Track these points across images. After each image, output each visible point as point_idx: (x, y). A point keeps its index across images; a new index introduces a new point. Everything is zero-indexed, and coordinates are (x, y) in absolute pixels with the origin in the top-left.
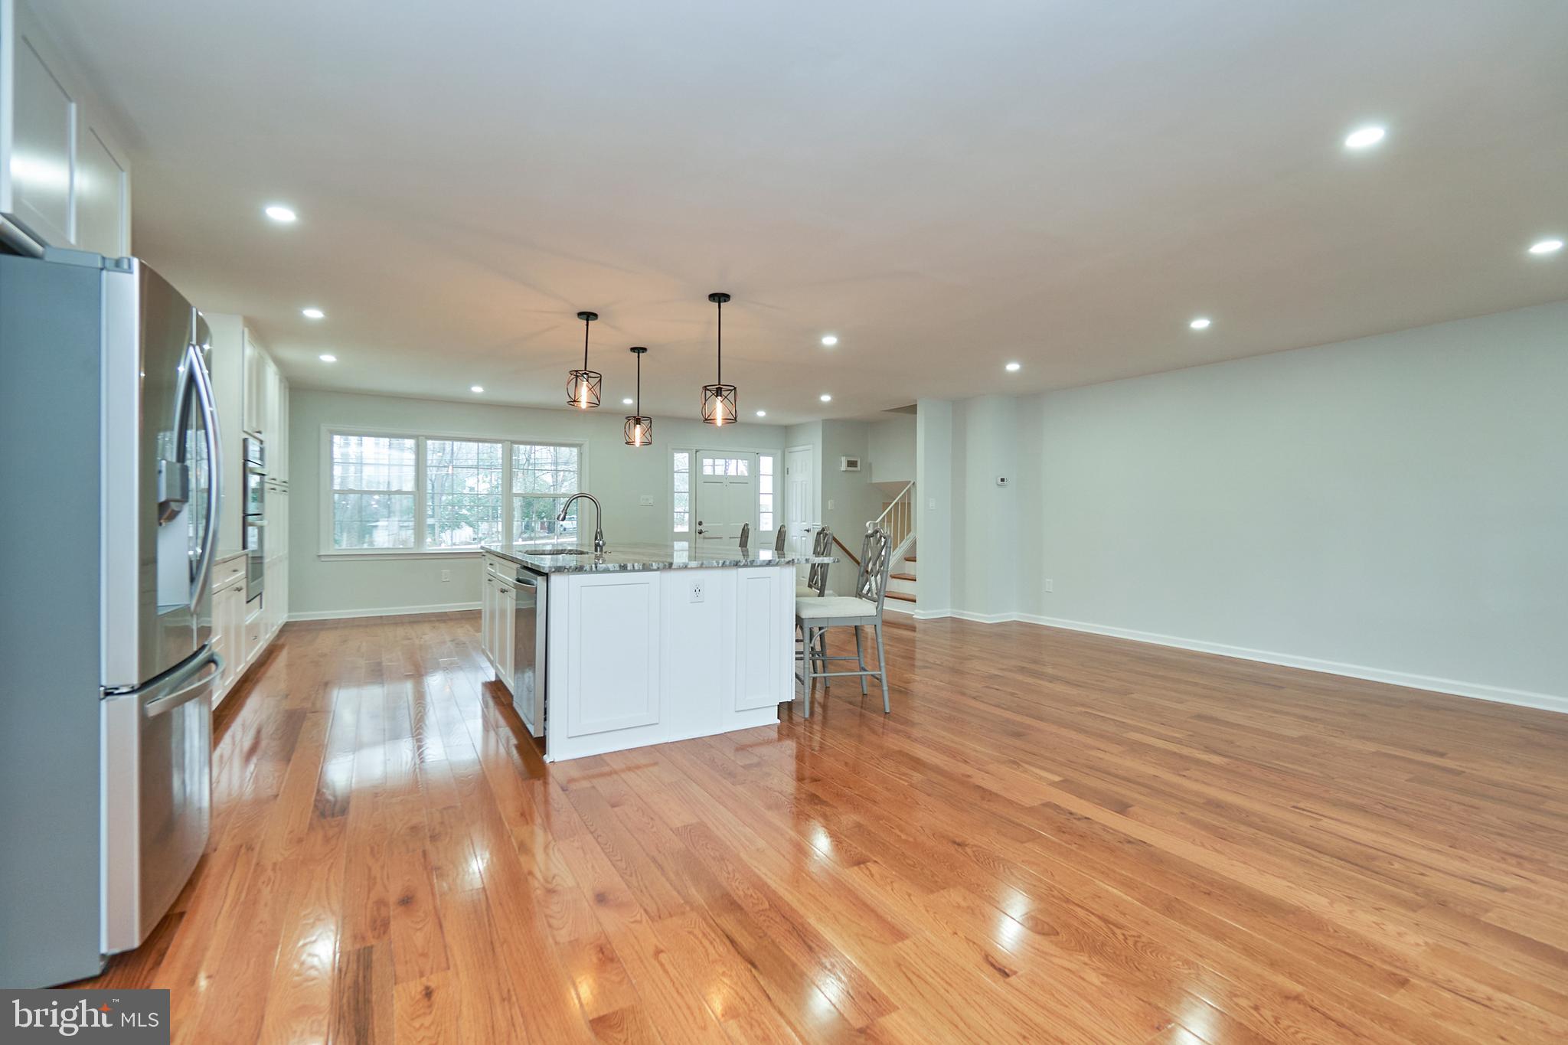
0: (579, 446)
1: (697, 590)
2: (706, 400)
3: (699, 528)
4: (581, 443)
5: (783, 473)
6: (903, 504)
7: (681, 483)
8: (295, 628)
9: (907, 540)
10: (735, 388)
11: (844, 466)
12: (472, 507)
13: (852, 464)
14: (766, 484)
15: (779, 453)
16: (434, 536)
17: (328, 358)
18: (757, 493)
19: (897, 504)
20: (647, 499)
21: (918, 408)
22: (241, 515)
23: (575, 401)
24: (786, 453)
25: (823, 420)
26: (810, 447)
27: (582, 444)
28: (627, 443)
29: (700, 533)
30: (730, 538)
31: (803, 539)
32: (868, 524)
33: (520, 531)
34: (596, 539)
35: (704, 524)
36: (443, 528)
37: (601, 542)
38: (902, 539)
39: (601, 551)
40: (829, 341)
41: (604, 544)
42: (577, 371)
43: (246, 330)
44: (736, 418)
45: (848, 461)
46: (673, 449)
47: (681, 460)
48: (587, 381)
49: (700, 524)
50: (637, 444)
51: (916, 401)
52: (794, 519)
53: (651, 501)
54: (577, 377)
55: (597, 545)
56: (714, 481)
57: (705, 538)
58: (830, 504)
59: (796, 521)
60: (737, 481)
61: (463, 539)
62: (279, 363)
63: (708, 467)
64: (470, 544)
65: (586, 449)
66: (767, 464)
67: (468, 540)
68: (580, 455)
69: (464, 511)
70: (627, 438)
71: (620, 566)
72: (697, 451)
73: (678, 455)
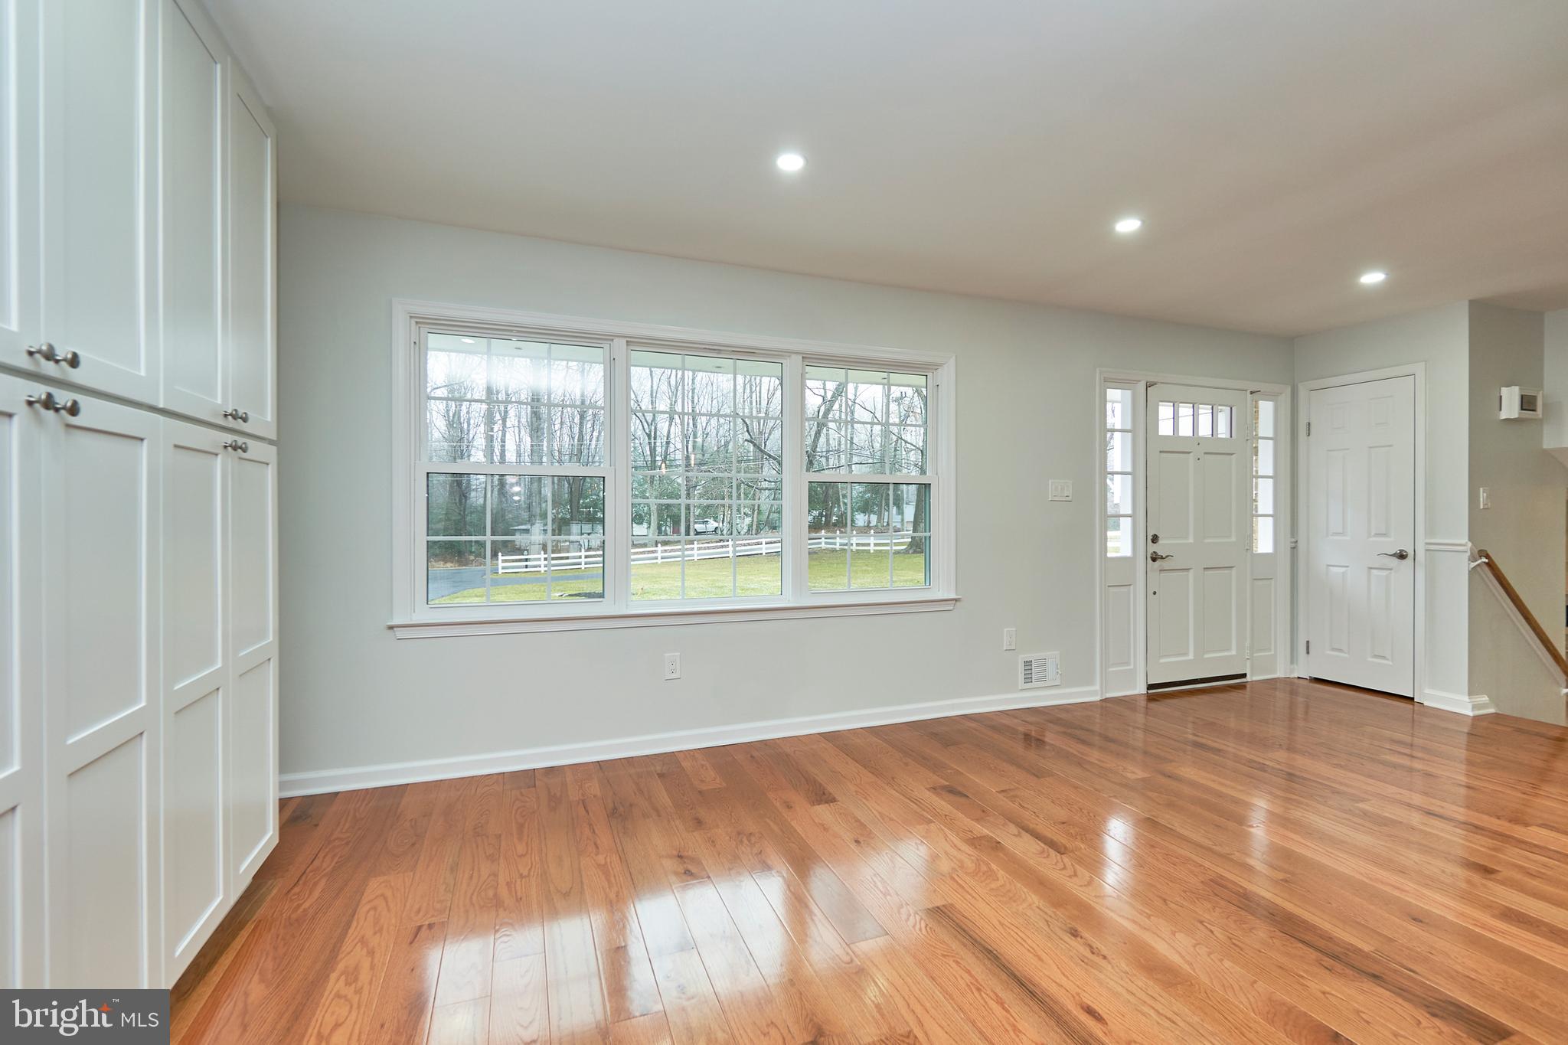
0: (933, 368)
3: (1153, 548)
4: (935, 366)
5: (1293, 433)
7: (1119, 454)
11: (1510, 410)
13: (1527, 403)
14: (1265, 458)
15: (1285, 398)
18: (1249, 475)
20: (1061, 489)
24: (1302, 391)
25: (1470, 302)
26: (1419, 368)
27: (941, 365)
29: (1154, 559)
31: (1374, 572)
35: (1161, 542)
45: (1523, 397)
46: (1104, 381)
49: (1155, 539)
52: (1335, 530)
53: (1069, 493)
56: (1176, 449)
57: (1162, 571)
58: (1483, 497)
60: (1213, 450)
63: (1166, 421)
66: (1266, 415)
72: (1149, 385)
73: (1113, 394)
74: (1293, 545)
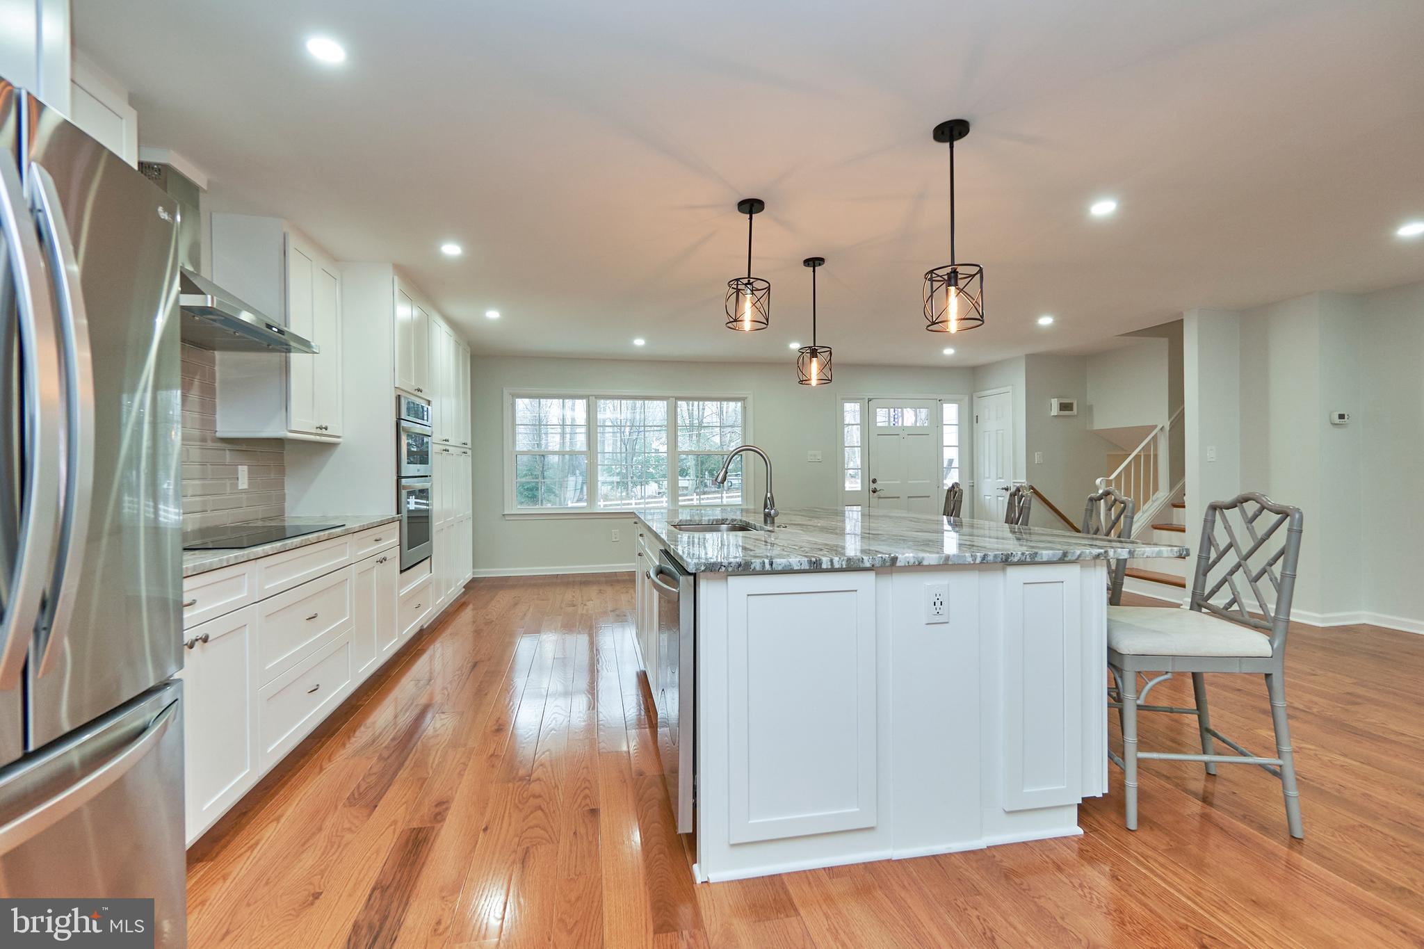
0: (743, 399)
1: (938, 603)
2: (932, 292)
3: (873, 486)
4: (745, 396)
5: (971, 421)
6: (1147, 457)
7: (853, 436)
8: (482, 584)
9: (1153, 501)
10: (981, 271)
11: (1055, 411)
12: (657, 466)
13: (1065, 407)
14: (951, 436)
15: (966, 398)
16: (627, 490)
17: (493, 314)
18: (939, 446)
19: (1137, 457)
20: (815, 456)
21: (1184, 322)
22: (395, 478)
23: (735, 321)
24: (975, 398)
25: (1027, 355)
26: (1009, 388)
27: (746, 398)
28: (801, 382)
29: (874, 492)
30: (909, 497)
31: (1000, 498)
32: (1098, 481)
33: (695, 486)
34: (765, 507)
35: (878, 482)
36: (635, 484)
37: (773, 512)
38: (1146, 500)
39: (773, 522)
40: (1103, 208)
41: (777, 514)
42: (737, 280)
43: (396, 278)
44: (982, 317)
45: (1061, 404)
46: (843, 399)
47: (852, 411)
48: (753, 294)
49: (874, 481)
50: (814, 382)
51: (1181, 313)
52: (987, 475)
53: (820, 457)
54: (738, 291)
55: (767, 516)
56: (889, 433)
57: (879, 498)
58: (1037, 457)
59: (989, 478)
60: (914, 432)
61: (650, 493)
62: (453, 324)
63: (882, 417)
64: (655, 497)
65: (750, 402)
66: (951, 412)
67: (654, 494)
68: (744, 408)
69: (651, 470)
70: (800, 373)
71: (810, 562)
72: (869, 400)
73: (849, 407)
74: (972, 484)
